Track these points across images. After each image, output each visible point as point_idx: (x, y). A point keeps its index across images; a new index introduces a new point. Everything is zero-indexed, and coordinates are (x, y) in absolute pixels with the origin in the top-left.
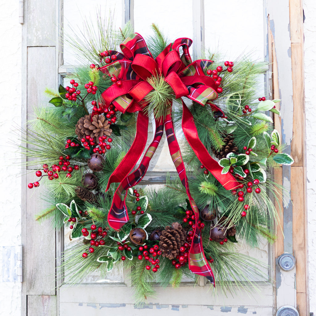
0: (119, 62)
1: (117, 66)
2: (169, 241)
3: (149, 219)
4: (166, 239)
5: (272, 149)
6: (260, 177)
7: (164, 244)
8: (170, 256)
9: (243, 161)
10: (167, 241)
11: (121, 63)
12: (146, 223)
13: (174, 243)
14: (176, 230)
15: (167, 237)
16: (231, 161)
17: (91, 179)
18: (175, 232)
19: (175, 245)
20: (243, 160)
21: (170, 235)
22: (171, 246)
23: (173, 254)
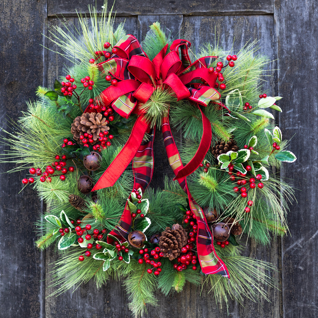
0: (115, 60)
1: (112, 64)
2: (170, 240)
3: (148, 223)
4: (167, 239)
5: (273, 146)
6: (262, 175)
7: (164, 244)
8: (171, 256)
9: (244, 158)
10: (167, 240)
11: (117, 60)
12: (145, 227)
13: (175, 242)
14: (177, 230)
15: (167, 236)
16: (231, 157)
17: (86, 181)
18: (176, 231)
19: (176, 244)
20: (244, 156)
21: (170, 235)
22: (172, 245)
23: (174, 254)
